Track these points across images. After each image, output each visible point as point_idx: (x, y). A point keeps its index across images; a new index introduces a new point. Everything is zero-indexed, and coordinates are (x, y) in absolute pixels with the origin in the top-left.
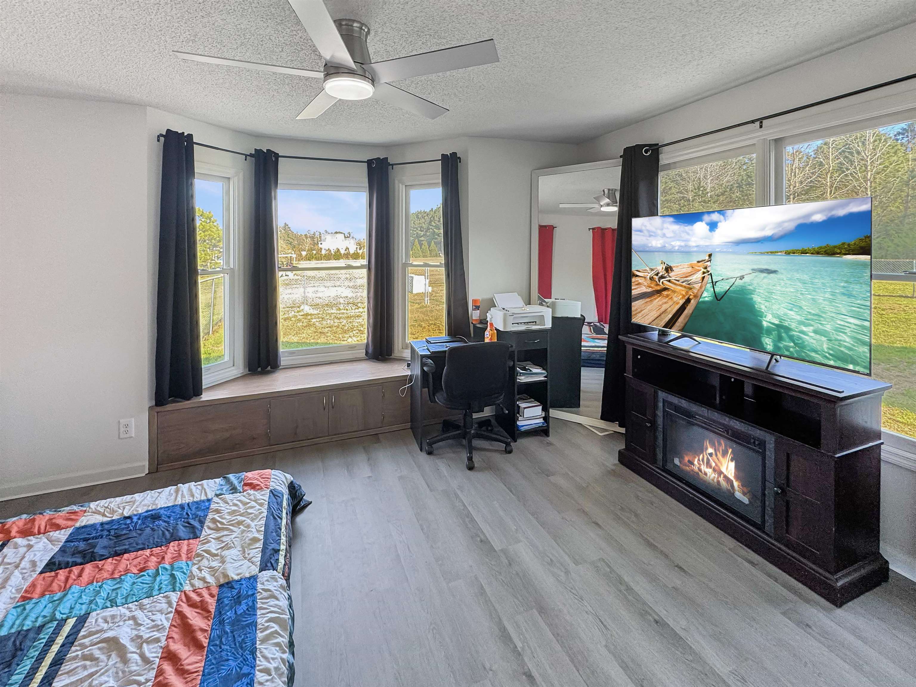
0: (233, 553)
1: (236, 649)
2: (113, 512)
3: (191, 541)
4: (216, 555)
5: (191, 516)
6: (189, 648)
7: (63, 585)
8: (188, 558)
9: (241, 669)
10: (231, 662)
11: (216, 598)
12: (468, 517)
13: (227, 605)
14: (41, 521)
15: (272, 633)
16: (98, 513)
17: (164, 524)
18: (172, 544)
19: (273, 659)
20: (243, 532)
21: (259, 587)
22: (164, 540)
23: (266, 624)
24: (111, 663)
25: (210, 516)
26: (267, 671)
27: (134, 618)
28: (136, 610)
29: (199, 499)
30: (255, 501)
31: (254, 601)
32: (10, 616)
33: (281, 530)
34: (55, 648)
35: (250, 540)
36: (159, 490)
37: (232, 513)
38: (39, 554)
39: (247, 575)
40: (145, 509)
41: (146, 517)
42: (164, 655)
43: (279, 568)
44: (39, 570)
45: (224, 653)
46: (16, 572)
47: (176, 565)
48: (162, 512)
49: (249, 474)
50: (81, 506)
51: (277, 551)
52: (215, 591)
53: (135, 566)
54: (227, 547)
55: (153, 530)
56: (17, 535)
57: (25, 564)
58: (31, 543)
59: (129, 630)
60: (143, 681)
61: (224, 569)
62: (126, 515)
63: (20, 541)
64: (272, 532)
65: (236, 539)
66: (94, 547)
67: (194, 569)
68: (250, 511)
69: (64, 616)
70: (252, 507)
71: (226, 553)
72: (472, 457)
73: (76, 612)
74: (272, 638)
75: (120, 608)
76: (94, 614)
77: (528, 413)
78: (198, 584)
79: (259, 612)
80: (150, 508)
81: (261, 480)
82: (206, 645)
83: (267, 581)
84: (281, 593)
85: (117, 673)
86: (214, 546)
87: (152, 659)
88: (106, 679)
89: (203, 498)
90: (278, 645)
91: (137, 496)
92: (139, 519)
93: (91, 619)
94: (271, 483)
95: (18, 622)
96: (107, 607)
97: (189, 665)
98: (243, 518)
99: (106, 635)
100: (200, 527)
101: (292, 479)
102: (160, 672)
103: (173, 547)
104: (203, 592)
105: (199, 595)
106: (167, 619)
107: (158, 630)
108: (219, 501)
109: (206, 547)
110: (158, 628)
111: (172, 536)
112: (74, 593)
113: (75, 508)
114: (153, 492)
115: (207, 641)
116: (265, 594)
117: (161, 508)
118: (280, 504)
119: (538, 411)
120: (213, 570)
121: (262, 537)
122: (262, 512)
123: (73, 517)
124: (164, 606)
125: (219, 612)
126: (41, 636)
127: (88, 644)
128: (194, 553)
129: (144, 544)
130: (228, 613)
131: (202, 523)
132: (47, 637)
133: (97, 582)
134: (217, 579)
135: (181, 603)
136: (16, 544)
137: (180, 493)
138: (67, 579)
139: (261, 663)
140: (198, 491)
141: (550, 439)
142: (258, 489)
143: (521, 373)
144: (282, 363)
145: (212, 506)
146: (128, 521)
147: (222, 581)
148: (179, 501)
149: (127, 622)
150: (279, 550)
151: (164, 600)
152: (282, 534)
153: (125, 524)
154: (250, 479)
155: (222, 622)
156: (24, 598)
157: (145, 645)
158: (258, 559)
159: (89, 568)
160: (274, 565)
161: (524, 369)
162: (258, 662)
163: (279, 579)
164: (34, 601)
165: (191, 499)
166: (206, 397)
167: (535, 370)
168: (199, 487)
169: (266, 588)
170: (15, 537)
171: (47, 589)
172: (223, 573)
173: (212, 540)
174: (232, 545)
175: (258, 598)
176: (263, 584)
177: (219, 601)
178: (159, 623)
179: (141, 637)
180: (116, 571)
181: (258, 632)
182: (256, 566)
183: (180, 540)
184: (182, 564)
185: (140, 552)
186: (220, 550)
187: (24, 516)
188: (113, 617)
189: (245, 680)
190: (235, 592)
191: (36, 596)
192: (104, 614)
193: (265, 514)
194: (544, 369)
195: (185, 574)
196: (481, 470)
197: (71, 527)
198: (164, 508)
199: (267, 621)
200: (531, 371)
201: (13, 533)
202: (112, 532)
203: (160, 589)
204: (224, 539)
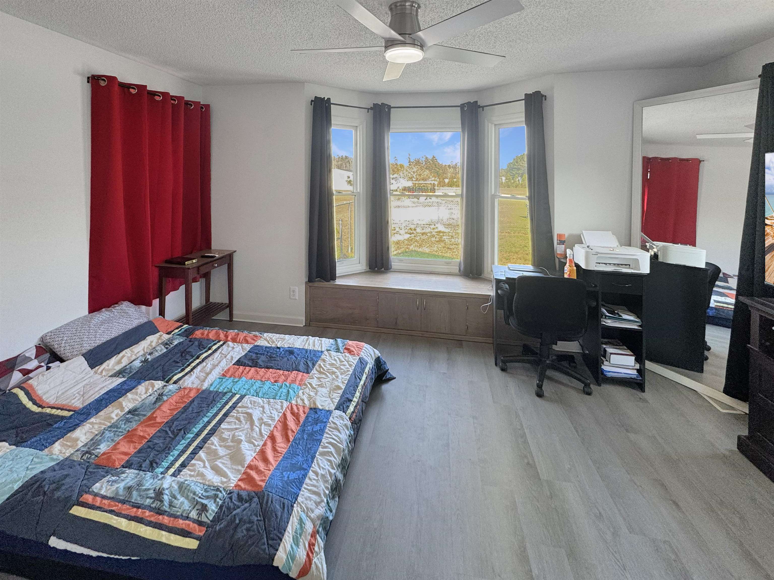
0: (324, 391)
1: (305, 450)
2: (273, 342)
3: (304, 374)
4: (314, 388)
5: (309, 359)
6: (283, 438)
7: (240, 375)
8: (299, 384)
9: (303, 464)
10: (299, 457)
11: (306, 415)
12: (522, 437)
13: (310, 422)
14: (242, 335)
15: (328, 452)
16: (266, 339)
17: (294, 358)
18: (294, 372)
19: (323, 468)
20: (333, 379)
21: (331, 419)
22: (291, 368)
23: (327, 445)
24: (246, 427)
25: (319, 362)
26: (316, 473)
27: (263, 407)
28: (266, 403)
29: (317, 349)
30: (348, 362)
31: (325, 427)
32: (216, 382)
33: (357, 387)
34: (227, 407)
35: (336, 386)
36: (299, 337)
37: (332, 365)
38: (236, 353)
39: (327, 409)
40: (288, 346)
41: (287, 351)
42: (270, 436)
43: (348, 412)
44: (233, 362)
45: (298, 450)
46: (224, 360)
47: (292, 385)
48: (295, 350)
49: (350, 342)
50: (261, 334)
51: (351, 401)
52: (307, 410)
53: (273, 378)
54: (321, 386)
55: (288, 360)
56: (230, 340)
57: (229, 357)
58: (235, 347)
59: (259, 413)
60: (256, 444)
61: (315, 399)
62: (279, 346)
63: (230, 343)
64: (350, 386)
65: (328, 383)
66: (258, 359)
67: (301, 392)
68: (342, 367)
69: (236, 392)
70: (344, 365)
71: (319, 389)
72: (542, 386)
73: (240, 392)
74: (327, 455)
75: (259, 399)
76: (247, 396)
77: (614, 359)
78: (300, 402)
79: (325, 435)
80: (290, 346)
81: (356, 349)
82: (291, 440)
83: (337, 417)
84: (344, 430)
85: (247, 434)
86: (315, 382)
87: (264, 435)
88: (242, 435)
89: (320, 349)
90: (330, 461)
91: (287, 337)
92: (283, 351)
93: (245, 399)
94: (362, 353)
95: (218, 386)
96: (254, 396)
97: (279, 447)
98: (336, 370)
99: (249, 411)
100: (311, 367)
101: (379, 355)
102: (265, 444)
103: (294, 374)
104: (300, 409)
105: (298, 409)
106: (278, 415)
107: (271, 420)
108: (327, 354)
109: (310, 381)
110: (272, 418)
111: (296, 367)
112: (242, 381)
113: (257, 333)
114: (295, 337)
115: (293, 438)
116: (332, 425)
117: (296, 348)
118: (363, 370)
119: (630, 360)
120: (310, 397)
121: (343, 387)
122: (349, 371)
123: (255, 338)
124: (279, 407)
125: (304, 425)
126: (224, 398)
127: (240, 411)
128: (303, 382)
129: (281, 367)
130: (308, 427)
131: (314, 365)
132: (226, 399)
133: (254, 379)
134: (310, 404)
135: (287, 410)
136: (228, 344)
137: (308, 342)
138: (243, 372)
139: (315, 466)
140: (318, 344)
141: (647, 395)
142: (352, 354)
143: (606, 316)
144: (393, 267)
145: (322, 356)
146: (278, 350)
147: (312, 406)
148: (306, 347)
149: (260, 408)
150: (352, 401)
151: (280, 404)
152: (357, 390)
153: (276, 351)
154: (349, 346)
155: (304, 431)
156: (224, 375)
157: (263, 425)
158: (336, 401)
159: (253, 369)
160: (345, 409)
161: (612, 312)
162: (313, 465)
163: (345, 420)
164: (227, 378)
165: (313, 347)
166: (339, 282)
167: (625, 317)
168: (319, 341)
169: (334, 421)
170: (229, 341)
171: (233, 375)
172: (314, 401)
173: (315, 378)
174: (325, 385)
175: (328, 425)
176: (333, 418)
177: (307, 417)
178: (273, 416)
179: (262, 419)
180: (264, 377)
181: (320, 447)
182: (334, 404)
183: (299, 371)
184: (295, 386)
185: (278, 371)
186: (317, 386)
187: (236, 331)
188: (255, 402)
189: (303, 472)
190: (317, 416)
191: (228, 376)
192: (251, 399)
193: (350, 373)
194: (638, 317)
195: (295, 393)
196: (550, 400)
197: (253, 344)
198: (298, 348)
199: (327, 443)
200: (621, 316)
201: (229, 339)
202: (269, 354)
203: (280, 396)
204: (322, 380)
